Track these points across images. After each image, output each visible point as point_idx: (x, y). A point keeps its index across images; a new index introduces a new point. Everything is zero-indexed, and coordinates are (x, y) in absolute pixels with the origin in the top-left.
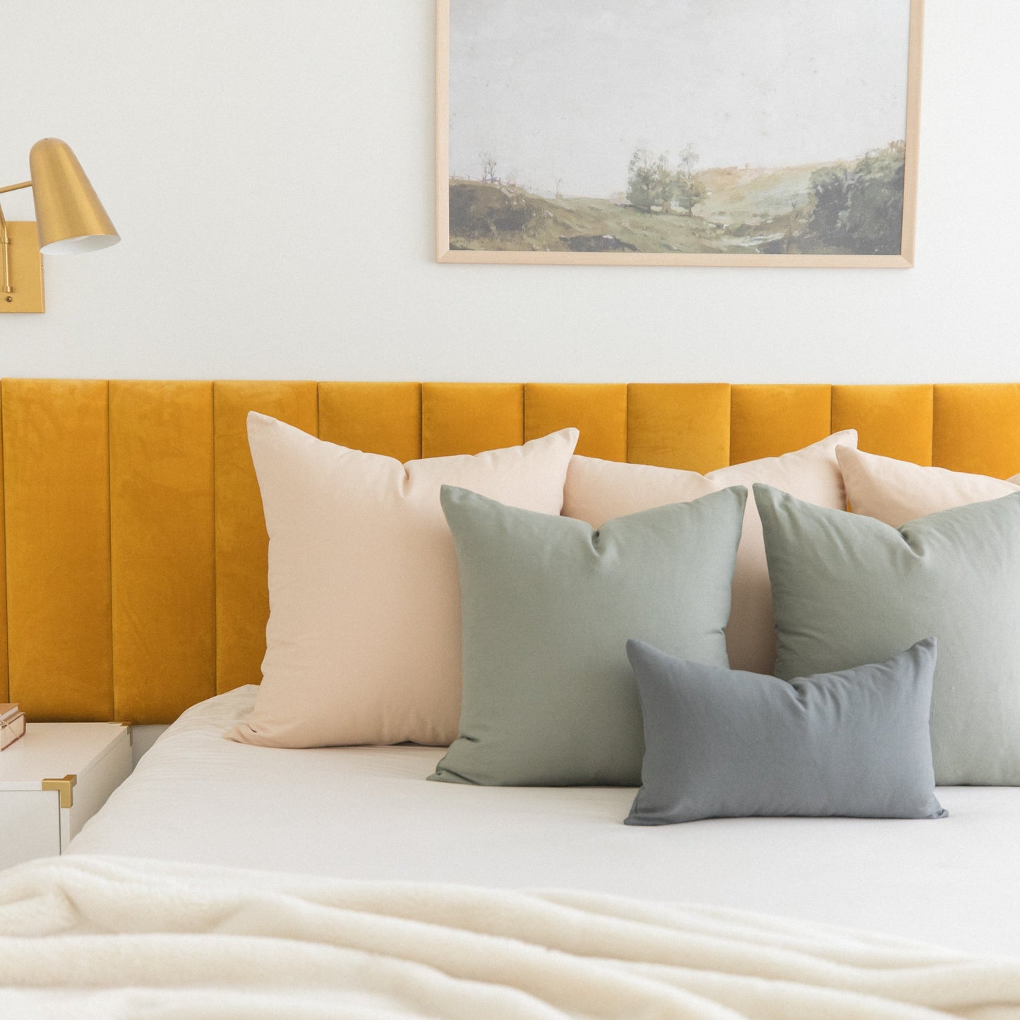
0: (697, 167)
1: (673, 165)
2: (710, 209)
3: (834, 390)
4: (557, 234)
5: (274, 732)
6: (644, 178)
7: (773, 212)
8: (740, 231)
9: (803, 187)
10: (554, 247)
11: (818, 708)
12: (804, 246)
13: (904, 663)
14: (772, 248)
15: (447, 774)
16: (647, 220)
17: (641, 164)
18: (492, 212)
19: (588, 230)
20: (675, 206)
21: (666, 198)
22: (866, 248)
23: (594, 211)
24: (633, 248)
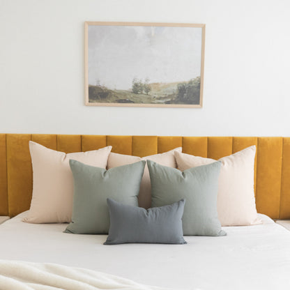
0: (149, 82)
1: (143, 82)
2: (153, 93)
3: (183, 138)
4: (115, 99)
5: (31, 220)
6: (136, 85)
7: (168, 94)
8: (160, 98)
9: (175, 88)
10: (114, 102)
11: (151, 216)
12: (176, 102)
13: (176, 205)
14: (168, 103)
15: (68, 231)
16: (137, 95)
17: (135, 82)
18: (99, 93)
19: (123, 98)
20: (144, 92)
21: (142, 90)
22: (191, 103)
23: (124, 93)
24: (134, 102)
